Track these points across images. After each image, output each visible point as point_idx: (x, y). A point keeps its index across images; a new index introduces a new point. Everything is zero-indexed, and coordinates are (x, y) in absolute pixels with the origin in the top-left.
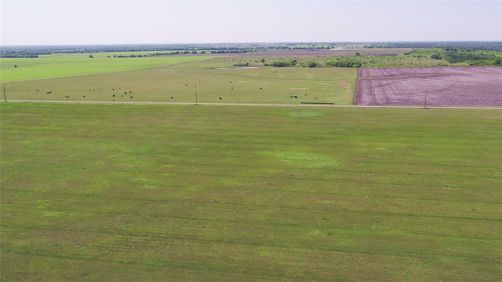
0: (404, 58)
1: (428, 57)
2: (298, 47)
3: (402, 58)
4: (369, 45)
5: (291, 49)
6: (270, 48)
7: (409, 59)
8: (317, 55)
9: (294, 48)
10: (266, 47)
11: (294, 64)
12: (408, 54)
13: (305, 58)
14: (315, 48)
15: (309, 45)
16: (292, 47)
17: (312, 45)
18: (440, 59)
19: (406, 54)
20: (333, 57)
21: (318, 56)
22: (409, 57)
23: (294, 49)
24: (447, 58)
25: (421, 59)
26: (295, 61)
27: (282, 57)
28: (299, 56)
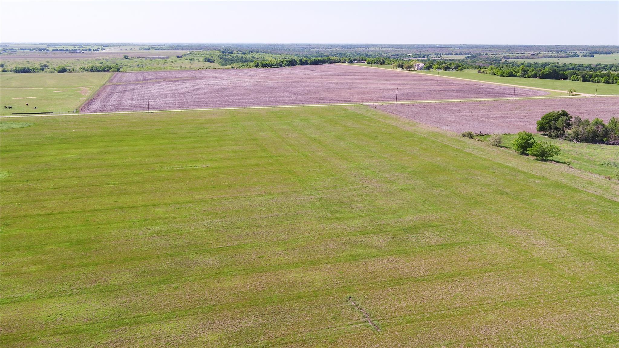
0: (175, 61)
1: (201, 60)
2: (58, 49)
3: (173, 61)
4: (147, 47)
5: (49, 51)
6: (21, 49)
7: (180, 62)
8: (76, 58)
9: (54, 50)
10: (17, 49)
11: (42, 70)
12: (181, 57)
13: (61, 62)
14: (80, 50)
15: (75, 46)
16: (50, 49)
17: (79, 46)
18: (212, 62)
19: (178, 57)
20: (96, 60)
21: (78, 60)
22: (181, 60)
23: (53, 52)
24: (218, 61)
25: (192, 62)
26: (46, 66)
27: (31, 60)
28: (54, 60)
